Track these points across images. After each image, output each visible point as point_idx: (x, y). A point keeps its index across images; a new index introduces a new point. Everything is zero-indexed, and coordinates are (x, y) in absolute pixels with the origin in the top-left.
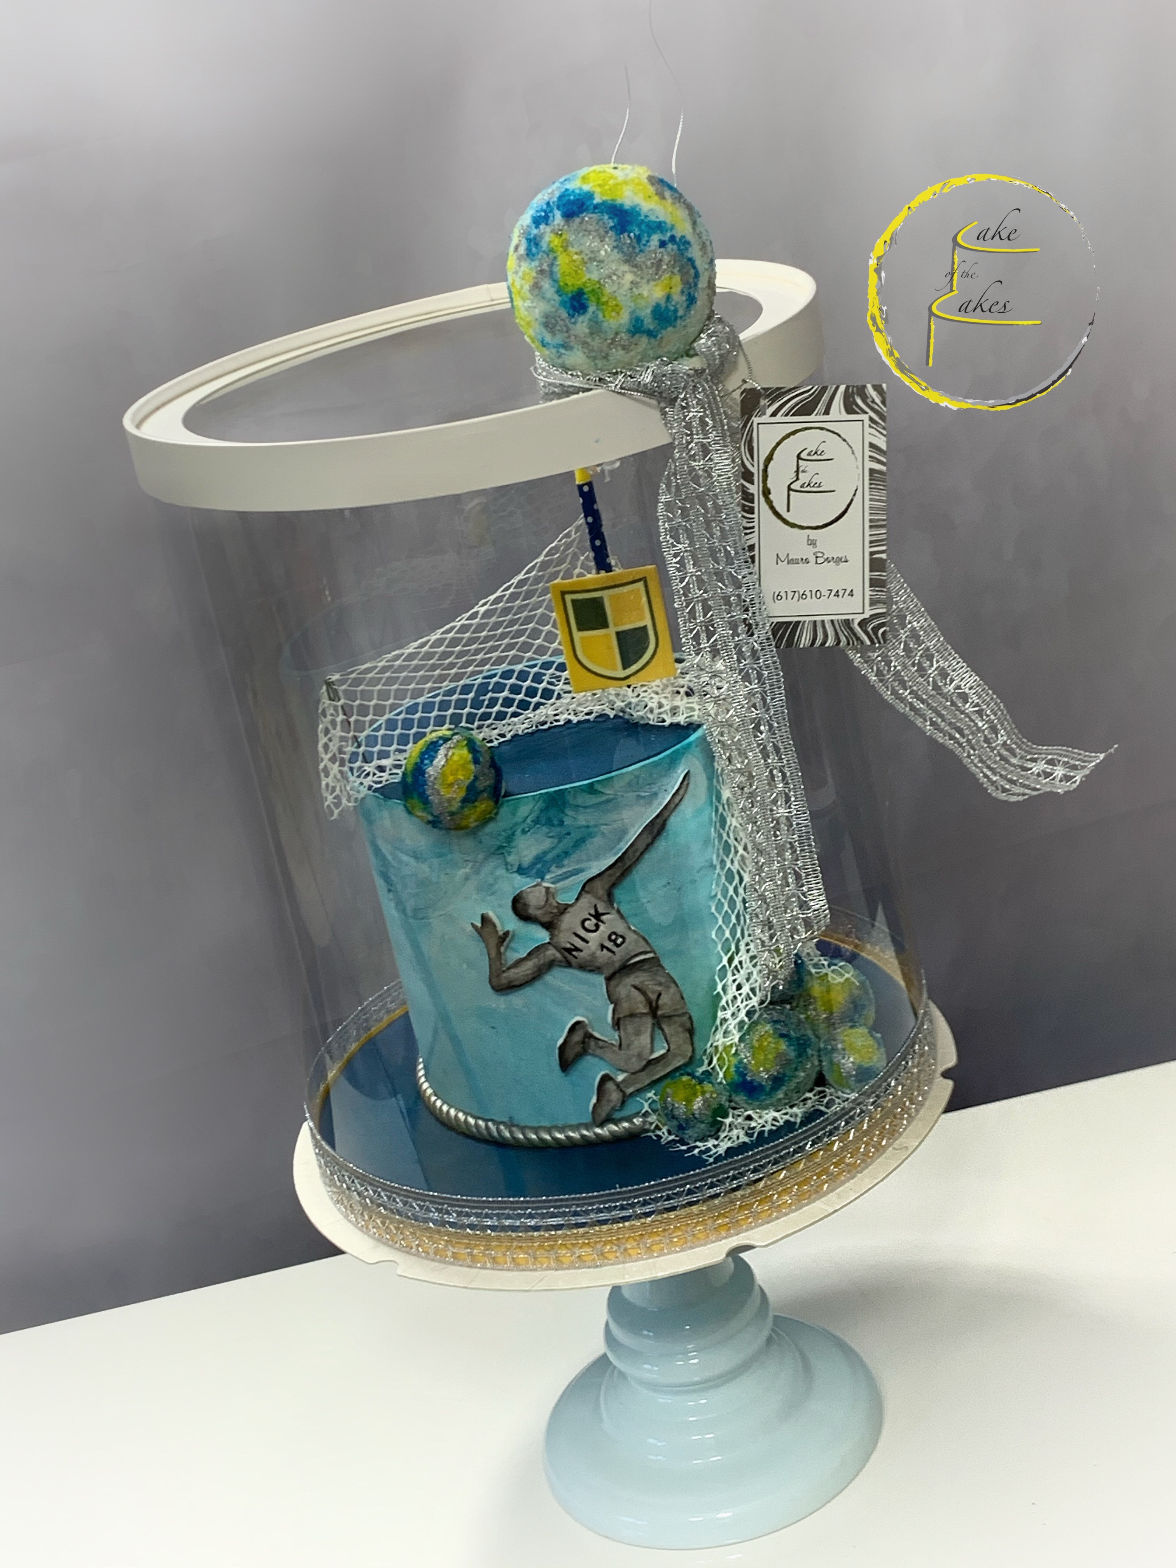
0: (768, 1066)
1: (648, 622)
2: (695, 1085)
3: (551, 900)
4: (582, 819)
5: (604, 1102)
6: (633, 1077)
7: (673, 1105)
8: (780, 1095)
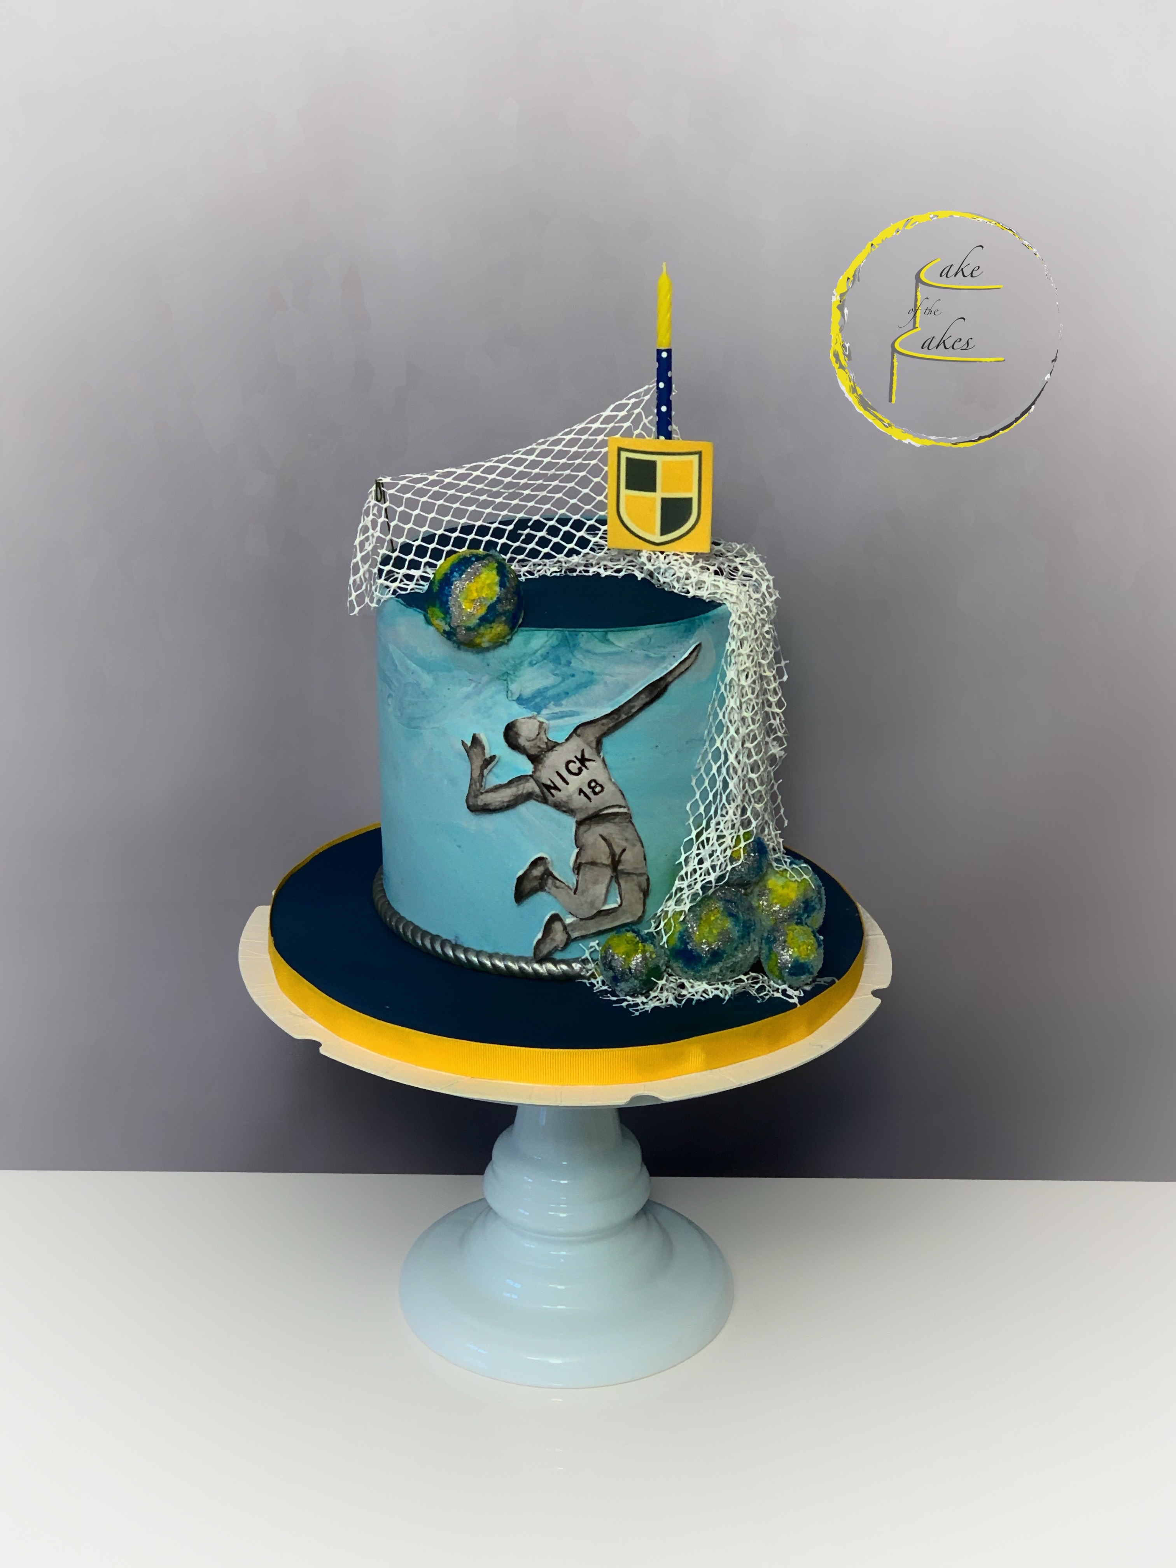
0: (710, 940)
1: (694, 495)
2: (638, 943)
3: (542, 735)
4: (588, 665)
5: (548, 940)
6: (582, 923)
7: (613, 956)
8: (716, 969)
